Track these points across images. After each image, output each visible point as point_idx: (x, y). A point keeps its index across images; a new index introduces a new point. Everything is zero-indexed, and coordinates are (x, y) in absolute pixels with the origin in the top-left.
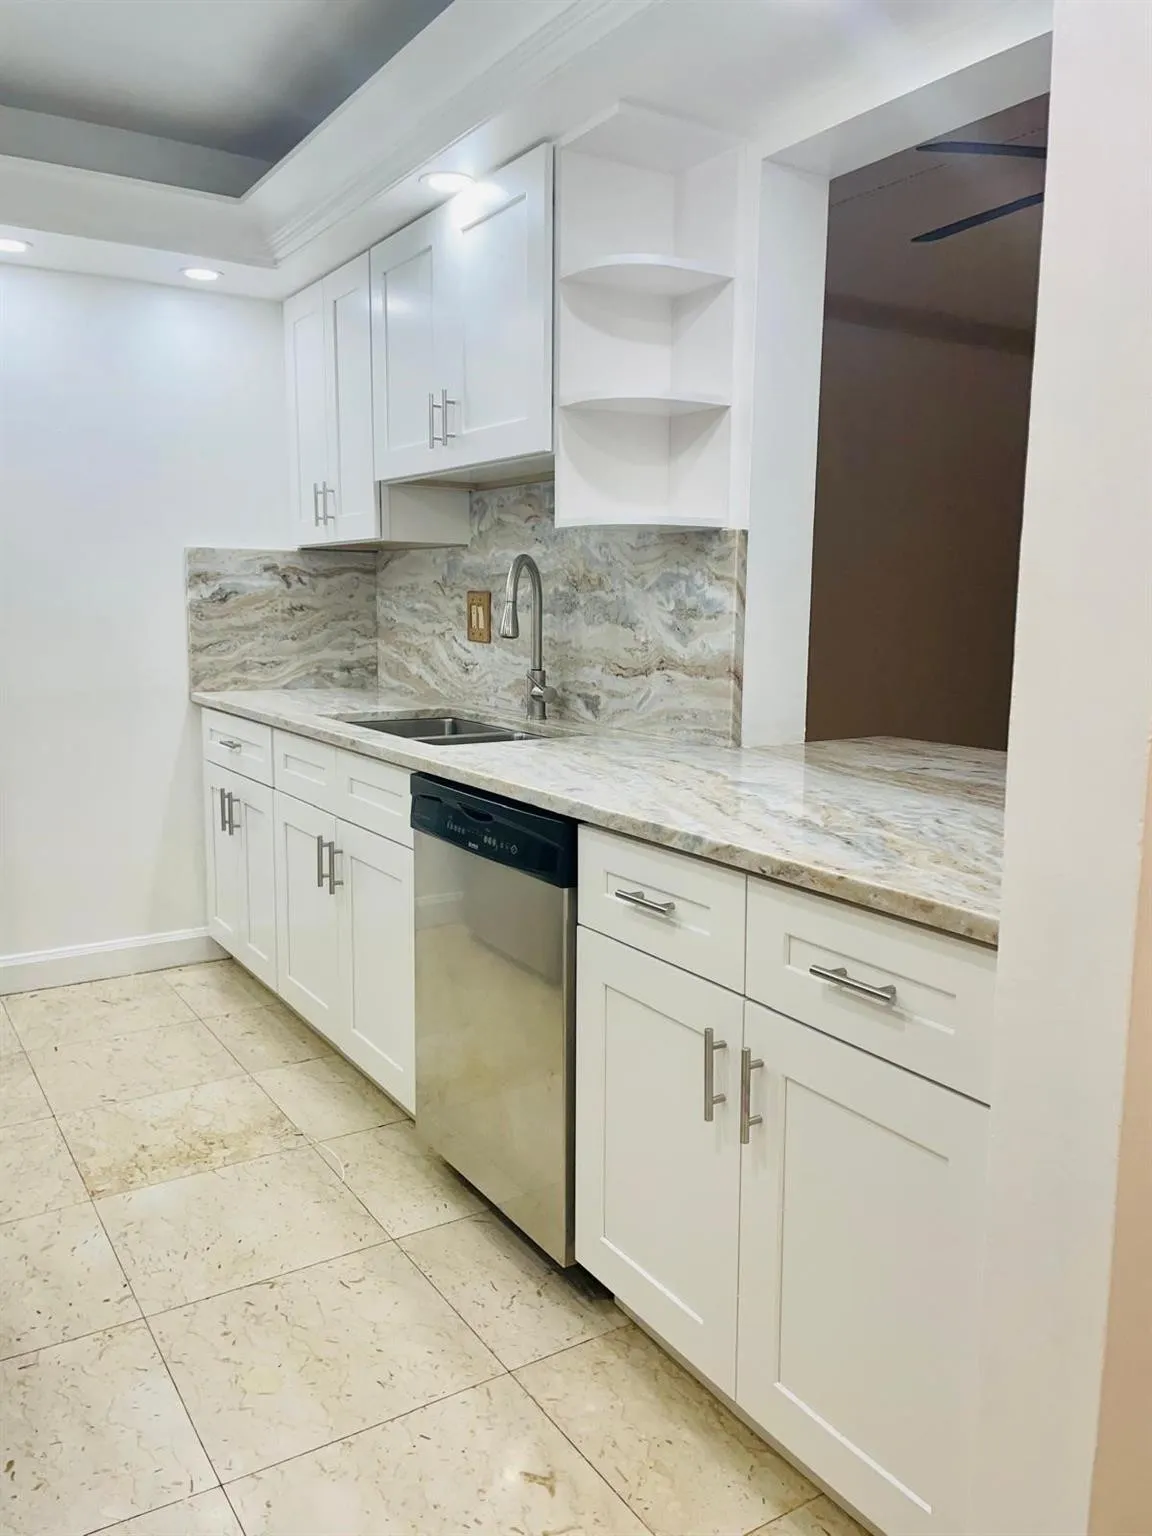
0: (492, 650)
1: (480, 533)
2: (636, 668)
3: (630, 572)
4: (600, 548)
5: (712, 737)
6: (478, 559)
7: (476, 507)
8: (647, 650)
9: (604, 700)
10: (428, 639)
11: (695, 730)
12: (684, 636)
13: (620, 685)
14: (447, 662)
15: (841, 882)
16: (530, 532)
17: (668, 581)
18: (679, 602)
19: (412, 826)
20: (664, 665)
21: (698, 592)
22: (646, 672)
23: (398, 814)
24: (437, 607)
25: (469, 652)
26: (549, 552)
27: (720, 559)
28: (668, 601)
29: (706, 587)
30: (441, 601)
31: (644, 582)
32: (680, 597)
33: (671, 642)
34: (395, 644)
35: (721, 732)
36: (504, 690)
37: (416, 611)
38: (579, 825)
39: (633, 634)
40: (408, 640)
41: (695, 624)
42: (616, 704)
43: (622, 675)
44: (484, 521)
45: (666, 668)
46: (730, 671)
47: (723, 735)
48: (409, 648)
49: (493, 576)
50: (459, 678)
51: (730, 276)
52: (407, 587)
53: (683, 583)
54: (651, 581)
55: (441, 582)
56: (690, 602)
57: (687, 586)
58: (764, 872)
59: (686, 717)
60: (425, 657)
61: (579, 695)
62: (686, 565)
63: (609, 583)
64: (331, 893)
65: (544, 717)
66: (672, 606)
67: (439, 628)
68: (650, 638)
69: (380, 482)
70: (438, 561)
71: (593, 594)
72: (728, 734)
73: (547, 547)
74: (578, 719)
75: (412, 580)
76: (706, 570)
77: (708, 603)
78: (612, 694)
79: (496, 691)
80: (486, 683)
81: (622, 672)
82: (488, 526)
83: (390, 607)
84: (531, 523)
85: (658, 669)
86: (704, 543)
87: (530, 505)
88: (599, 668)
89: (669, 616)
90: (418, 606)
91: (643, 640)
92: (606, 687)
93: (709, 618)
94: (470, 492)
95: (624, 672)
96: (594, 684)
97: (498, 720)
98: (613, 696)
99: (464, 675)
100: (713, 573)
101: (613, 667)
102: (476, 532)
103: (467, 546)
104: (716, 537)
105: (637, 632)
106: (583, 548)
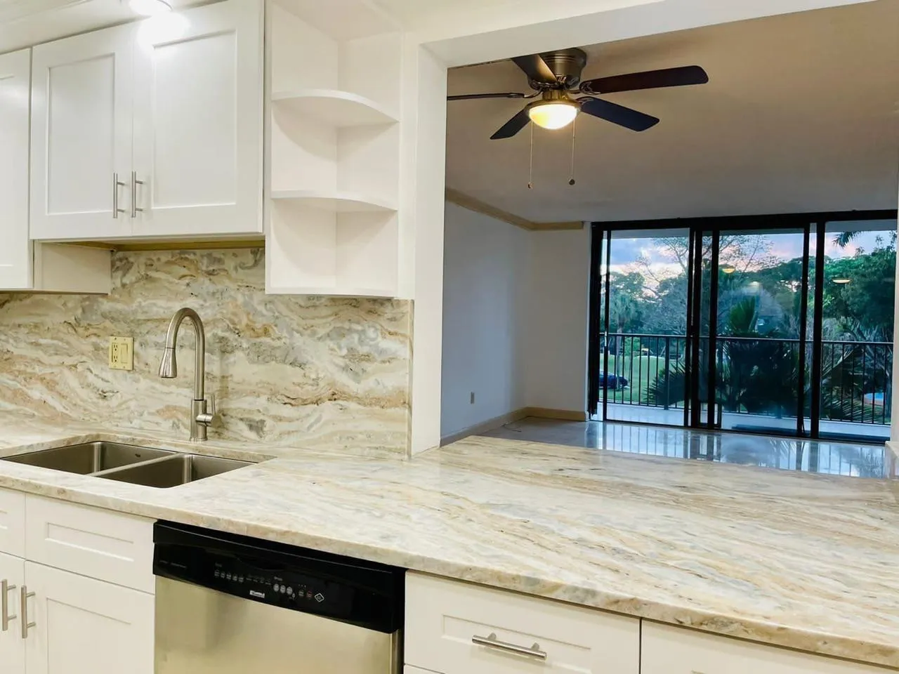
0: (137, 381)
1: (124, 285)
2: (305, 398)
3: (298, 325)
4: (266, 304)
5: (386, 453)
6: (119, 306)
7: (118, 264)
8: (318, 385)
9: (269, 423)
10: (56, 370)
11: (370, 448)
12: (357, 376)
13: (287, 411)
14: (79, 390)
15: (782, 632)
16: (184, 287)
17: (341, 333)
18: (351, 350)
19: (154, 573)
20: (335, 397)
21: (372, 343)
22: (317, 402)
23: (128, 559)
24: (68, 343)
25: (107, 381)
26: (207, 304)
27: (393, 319)
28: (340, 348)
29: (380, 339)
30: (73, 339)
31: (314, 333)
32: (352, 346)
33: (344, 380)
34: (11, 372)
35: (396, 449)
36: (150, 414)
37: (40, 345)
38: (406, 573)
39: (303, 372)
40: (29, 370)
41: (369, 367)
42: (284, 426)
43: (290, 404)
44: (128, 275)
45: (339, 399)
46: (405, 403)
47: (400, 452)
48: (29, 378)
49: (139, 320)
50: (94, 403)
51: (397, 120)
52: (30, 325)
53: (356, 337)
54: (322, 332)
55: (73, 322)
56: (364, 350)
57: (359, 339)
58: (681, 622)
59: (360, 436)
60: (51, 385)
61: (242, 419)
62: (358, 323)
63: (276, 332)
64: (23, 637)
65: (205, 438)
66: (344, 352)
67: (69, 361)
68: (321, 375)
69: (34, 241)
70: (70, 305)
71: (258, 340)
72: (404, 450)
73: (205, 301)
74: (240, 438)
75: (37, 320)
76: (379, 327)
77: (381, 352)
78: (280, 419)
79: (141, 415)
80: (128, 408)
81: (291, 401)
82: (134, 279)
83: (7, 342)
84: (187, 280)
85: (330, 400)
86: (377, 307)
87: (184, 267)
88: (265, 397)
89: (341, 359)
90: (42, 341)
91: (313, 376)
92: (273, 412)
93: (384, 362)
94: (112, 251)
95: (293, 402)
96: (259, 411)
97: (162, 443)
98: (280, 420)
99: (101, 401)
100: (387, 330)
101: (279, 397)
102: (118, 284)
103: (107, 294)
104: (388, 304)
105: (307, 370)
106: (246, 304)
